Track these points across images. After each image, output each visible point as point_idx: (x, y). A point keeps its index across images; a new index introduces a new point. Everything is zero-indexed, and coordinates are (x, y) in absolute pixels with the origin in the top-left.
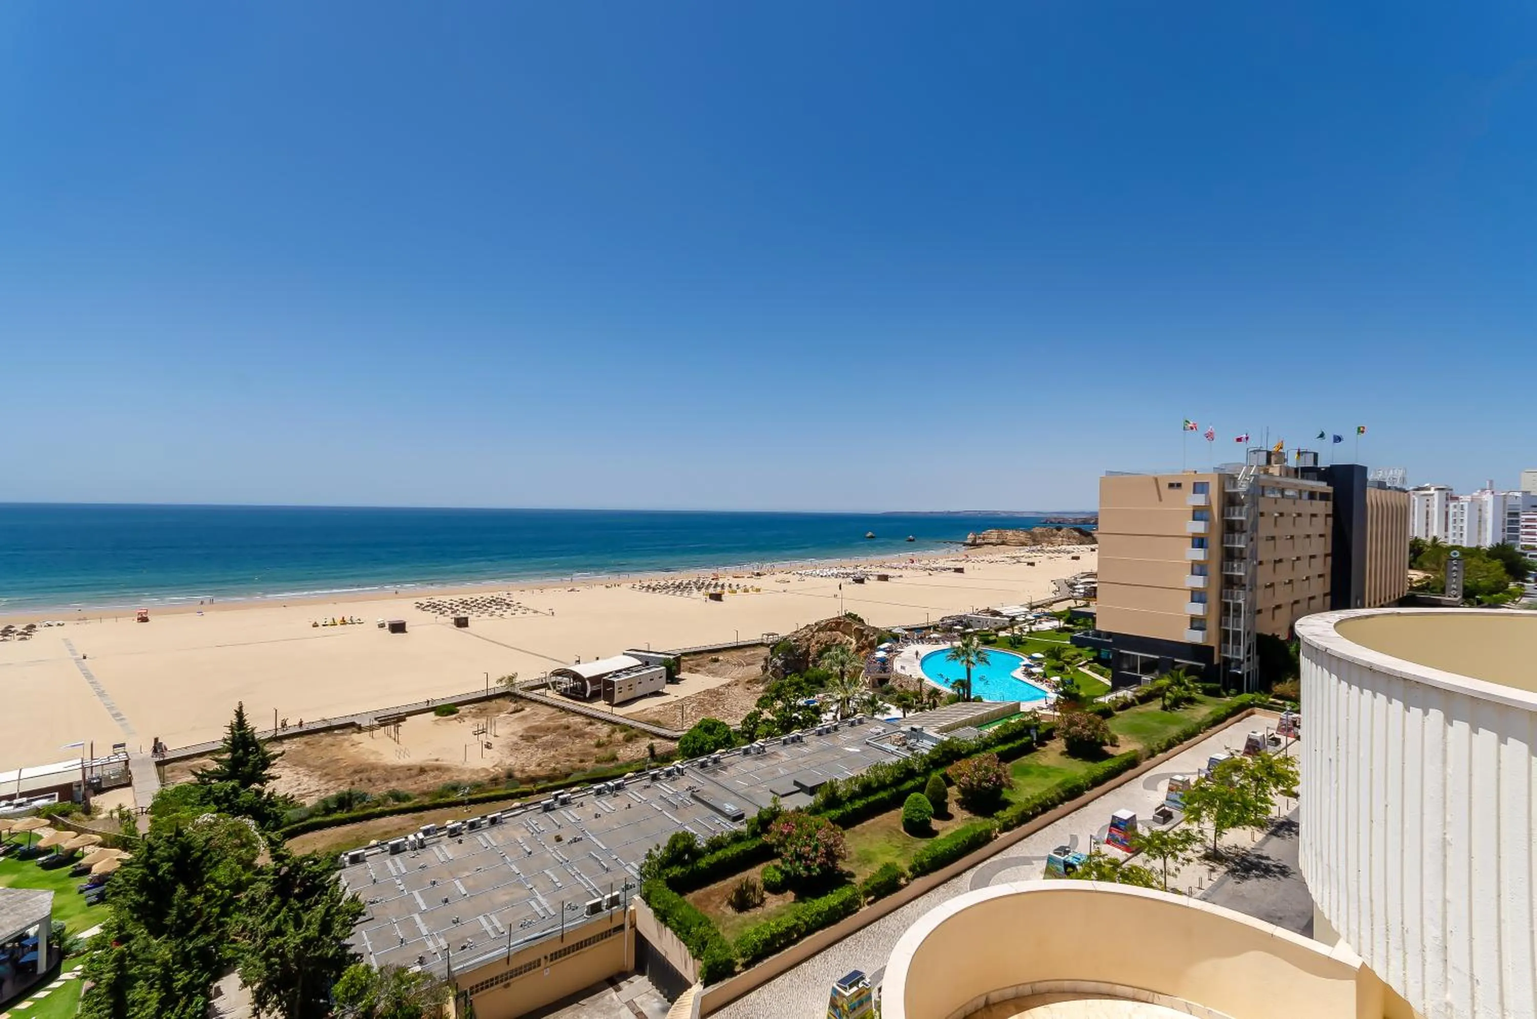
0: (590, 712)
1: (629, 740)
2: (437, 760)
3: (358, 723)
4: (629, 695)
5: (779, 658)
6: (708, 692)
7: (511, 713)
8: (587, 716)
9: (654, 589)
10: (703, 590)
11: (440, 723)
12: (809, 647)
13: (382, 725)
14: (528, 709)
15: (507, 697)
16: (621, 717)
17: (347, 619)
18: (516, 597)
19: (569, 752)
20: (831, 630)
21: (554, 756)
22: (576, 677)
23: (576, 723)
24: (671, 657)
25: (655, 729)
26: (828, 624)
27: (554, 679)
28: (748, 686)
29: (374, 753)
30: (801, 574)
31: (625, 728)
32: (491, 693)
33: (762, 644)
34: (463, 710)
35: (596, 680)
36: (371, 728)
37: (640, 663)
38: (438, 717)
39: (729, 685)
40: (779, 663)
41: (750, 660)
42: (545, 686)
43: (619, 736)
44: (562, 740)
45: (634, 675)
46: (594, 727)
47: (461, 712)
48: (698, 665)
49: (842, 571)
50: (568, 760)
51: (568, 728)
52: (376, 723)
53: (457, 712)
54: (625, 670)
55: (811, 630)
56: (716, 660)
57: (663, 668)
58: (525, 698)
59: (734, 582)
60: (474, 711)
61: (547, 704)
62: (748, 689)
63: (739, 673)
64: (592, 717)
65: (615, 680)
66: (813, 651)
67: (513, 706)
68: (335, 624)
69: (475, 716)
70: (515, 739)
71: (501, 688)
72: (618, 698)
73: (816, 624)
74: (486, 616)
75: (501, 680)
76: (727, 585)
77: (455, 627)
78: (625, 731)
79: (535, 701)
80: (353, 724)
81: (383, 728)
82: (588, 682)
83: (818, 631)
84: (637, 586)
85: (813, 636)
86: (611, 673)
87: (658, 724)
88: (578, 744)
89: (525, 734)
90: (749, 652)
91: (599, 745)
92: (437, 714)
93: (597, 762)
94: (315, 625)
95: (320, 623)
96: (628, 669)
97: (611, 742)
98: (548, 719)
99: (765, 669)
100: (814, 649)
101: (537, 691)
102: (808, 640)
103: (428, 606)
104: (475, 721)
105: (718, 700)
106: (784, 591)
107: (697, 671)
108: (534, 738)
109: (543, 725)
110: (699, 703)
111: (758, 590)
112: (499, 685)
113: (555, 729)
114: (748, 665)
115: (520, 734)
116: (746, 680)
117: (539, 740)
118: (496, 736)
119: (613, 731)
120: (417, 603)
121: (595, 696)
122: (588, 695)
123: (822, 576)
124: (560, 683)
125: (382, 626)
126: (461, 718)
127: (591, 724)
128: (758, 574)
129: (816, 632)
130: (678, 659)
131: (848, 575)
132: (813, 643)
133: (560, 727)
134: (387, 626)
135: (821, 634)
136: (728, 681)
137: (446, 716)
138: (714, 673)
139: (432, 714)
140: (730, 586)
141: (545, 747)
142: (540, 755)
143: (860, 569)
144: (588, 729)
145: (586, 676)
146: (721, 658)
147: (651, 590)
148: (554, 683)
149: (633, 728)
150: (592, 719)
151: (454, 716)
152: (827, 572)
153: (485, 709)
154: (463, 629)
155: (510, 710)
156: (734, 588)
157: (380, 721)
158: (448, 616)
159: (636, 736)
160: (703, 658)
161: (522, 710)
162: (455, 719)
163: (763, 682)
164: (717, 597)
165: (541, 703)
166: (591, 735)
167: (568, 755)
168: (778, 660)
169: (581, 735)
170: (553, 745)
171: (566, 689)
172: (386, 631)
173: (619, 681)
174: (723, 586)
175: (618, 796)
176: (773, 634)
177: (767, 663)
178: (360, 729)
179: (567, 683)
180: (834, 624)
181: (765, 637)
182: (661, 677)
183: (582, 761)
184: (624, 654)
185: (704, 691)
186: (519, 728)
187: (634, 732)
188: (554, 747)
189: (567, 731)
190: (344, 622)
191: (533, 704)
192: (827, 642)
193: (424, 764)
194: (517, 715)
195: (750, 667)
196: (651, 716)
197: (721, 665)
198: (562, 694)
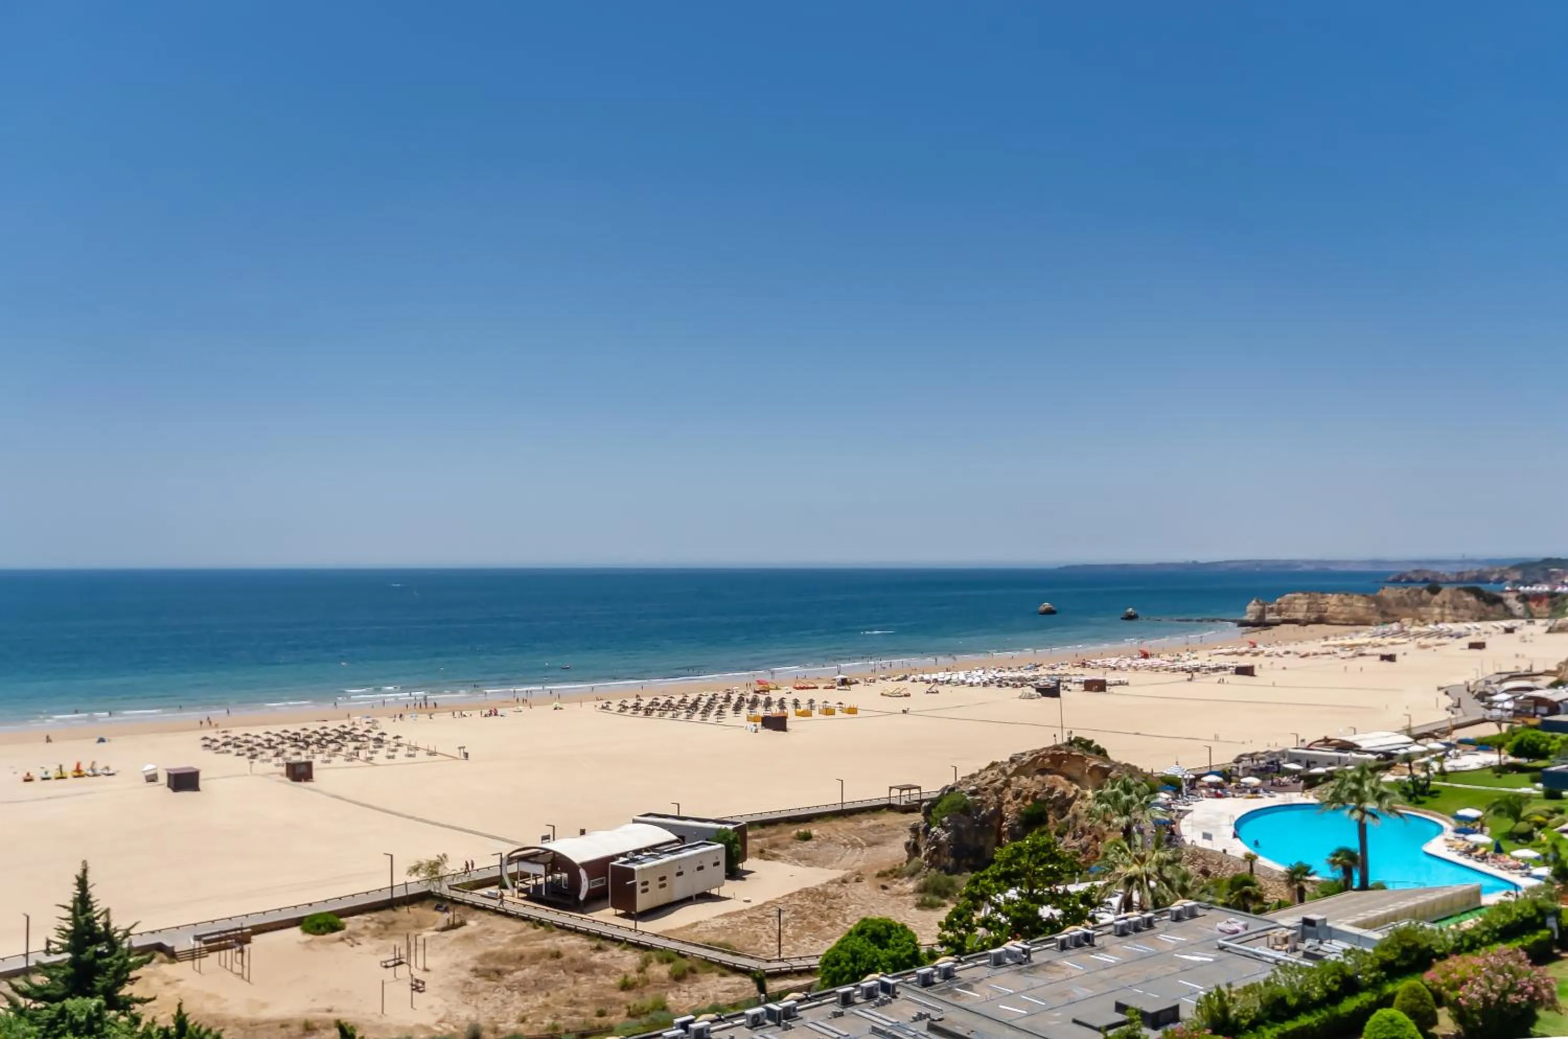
0: (595, 928)
1: (678, 978)
2: (329, 1011)
3: (168, 944)
4: (660, 897)
5: (942, 826)
6: (807, 893)
7: (444, 930)
8: (587, 934)
9: (648, 712)
10: (745, 711)
11: (314, 946)
12: (1000, 804)
13: (211, 950)
14: (472, 923)
15: (427, 902)
16: (656, 936)
17: (85, 768)
18: (388, 727)
19: (572, 996)
20: (1043, 772)
21: (546, 1006)
22: (557, 862)
23: (571, 948)
24: (730, 827)
25: (727, 958)
26: (1035, 760)
27: (513, 868)
28: (882, 882)
29: (209, 997)
30: (928, 682)
31: (668, 957)
32: (399, 893)
33: (891, 807)
34: (352, 923)
35: (599, 867)
36: (193, 955)
37: (674, 837)
38: (309, 937)
39: (844, 881)
40: (944, 836)
41: (873, 837)
42: (497, 881)
43: (660, 971)
44: (553, 977)
45: (667, 858)
46: (607, 955)
47: (349, 928)
48: (775, 845)
49: (1008, 674)
50: (576, 1013)
51: (557, 955)
52: (198, 945)
53: (340, 928)
54: (646, 850)
55: (1003, 772)
56: (807, 837)
57: (720, 846)
58: (462, 903)
59: (804, 697)
60: (372, 926)
61: (507, 914)
62: (884, 888)
63: (858, 859)
64: (600, 936)
65: (636, 867)
66: (1010, 812)
67: (443, 918)
68: (62, 778)
69: (378, 935)
70: (465, 975)
71: (416, 883)
72: (642, 902)
73: (1012, 760)
74: (339, 760)
75: (416, 870)
76: (789, 702)
77: (287, 780)
78: (669, 961)
79: (484, 909)
80: (160, 947)
81: (214, 956)
82: (582, 872)
83: (1017, 773)
84: (615, 706)
85: (1007, 784)
86: (624, 855)
87: (725, 948)
88: (585, 985)
89: (480, 966)
90: (867, 822)
91: (626, 986)
92: (306, 931)
93: (630, 1015)
94: (28, 780)
95: (37, 774)
96: (653, 848)
97: (647, 982)
98: (516, 941)
99: (913, 849)
100: (1011, 808)
101: (484, 891)
102: (998, 791)
103: (225, 744)
104: (378, 943)
105: (830, 908)
106: (904, 712)
107: (775, 857)
108: (498, 972)
109: (510, 950)
110: (795, 912)
111: (852, 711)
112: (415, 878)
113: (535, 958)
114: (871, 844)
115: (471, 966)
116: (876, 872)
117: (509, 978)
118: (426, 970)
119: (646, 962)
120: (205, 738)
121: (596, 899)
122: (582, 897)
123: (971, 685)
124: (526, 876)
125: (152, 779)
126: (353, 938)
127: (599, 949)
128: (844, 682)
129: (1013, 775)
130: (741, 831)
131: (1023, 682)
132: (1009, 797)
133: (543, 953)
134: (163, 779)
135: (1024, 780)
136: (838, 874)
137: (323, 934)
138: (808, 860)
139: (296, 931)
140: (796, 703)
141: (525, 988)
142: (518, 1004)
143: (1042, 671)
144: (597, 958)
145: (577, 860)
146: (815, 832)
147: (641, 713)
148: (513, 877)
149: (684, 956)
150: (602, 940)
151: (338, 934)
152: (977, 676)
153: (393, 922)
154: (304, 784)
155: (442, 923)
156: (804, 706)
157: (206, 942)
158: (269, 761)
159: (693, 970)
160: (778, 833)
161: (463, 924)
162: (342, 940)
163: (912, 875)
164: (777, 724)
165: (496, 912)
166: (607, 970)
167: (572, 1003)
168: (940, 831)
169: (588, 969)
170: (539, 985)
171: (537, 887)
172: (161, 788)
173: (643, 869)
174: (782, 704)
175: (791, 1028)
176: (910, 788)
177: (917, 837)
178: (172, 955)
179: (539, 875)
180: (1048, 760)
181: (895, 792)
182: (717, 864)
183: (601, 1014)
184: (635, 821)
185: (800, 892)
186: (468, 956)
187: (687, 964)
188: (541, 989)
189: (558, 962)
190: (79, 773)
191: (478, 914)
192: (1036, 794)
193: (310, 1017)
194: (454, 933)
195: (874, 849)
196: (708, 937)
197: (819, 846)
198: (529, 898)
